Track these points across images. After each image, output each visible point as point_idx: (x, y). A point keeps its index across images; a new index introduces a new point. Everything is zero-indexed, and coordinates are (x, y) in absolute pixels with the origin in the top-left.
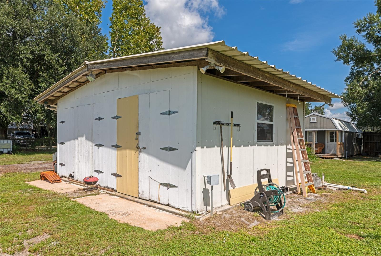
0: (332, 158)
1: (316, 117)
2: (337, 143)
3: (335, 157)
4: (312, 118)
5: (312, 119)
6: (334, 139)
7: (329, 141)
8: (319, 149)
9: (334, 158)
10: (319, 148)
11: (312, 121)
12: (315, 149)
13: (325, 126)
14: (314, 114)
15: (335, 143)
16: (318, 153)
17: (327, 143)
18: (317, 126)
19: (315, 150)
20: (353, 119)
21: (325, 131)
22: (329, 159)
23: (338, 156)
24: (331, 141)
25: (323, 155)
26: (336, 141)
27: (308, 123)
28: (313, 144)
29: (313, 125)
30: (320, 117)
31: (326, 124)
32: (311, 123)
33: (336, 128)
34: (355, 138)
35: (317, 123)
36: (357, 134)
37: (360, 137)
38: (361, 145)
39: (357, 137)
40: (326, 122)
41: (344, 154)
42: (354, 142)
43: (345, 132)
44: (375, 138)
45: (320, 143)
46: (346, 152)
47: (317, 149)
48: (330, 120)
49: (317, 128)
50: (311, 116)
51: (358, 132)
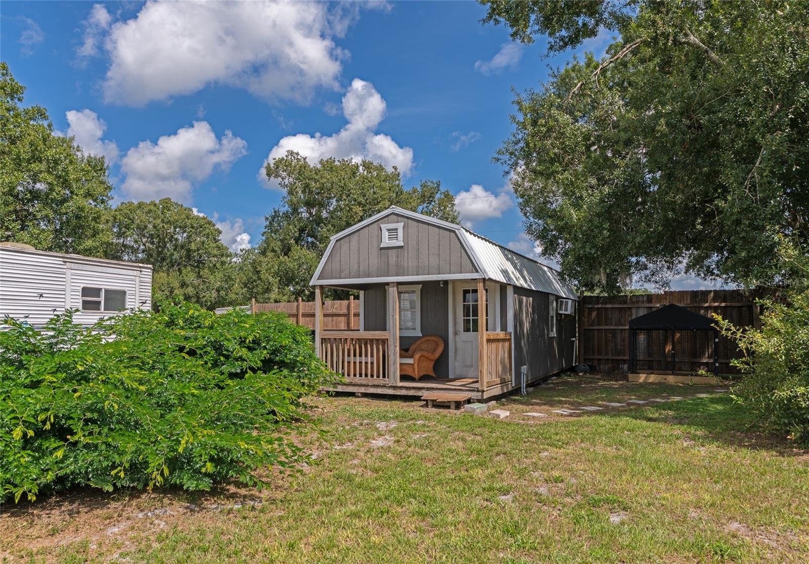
0: (458, 405)
1: (400, 226)
2: (482, 337)
3: (474, 395)
4: (389, 230)
5: (385, 234)
6: (471, 318)
7: (461, 326)
8: (419, 359)
9: (469, 401)
10: (417, 356)
11: (386, 242)
12: (398, 360)
13: (434, 261)
14: (393, 214)
15: (471, 333)
16: (417, 377)
17: (456, 333)
18: (406, 264)
19: (401, 364)
20: (549, 250)
21: (446, 282)
22: (449, 407)
23: (483, 391)
24: (467, 330)
25: (428, 389)
26: (476, 330)
27: (375, 251)
28: (391, 342)
29: (393, 256)
30: (415, 224)
31: (439, 255)
32: (382, 251)
33: (477, 271)
34: (554, 315)
35: (406, 248)
36: (559, 300)
37: (569, 312)
38: (574, 339)
39: (561, 312)
40: (439, 244)
41: (512, 378)
42: (552, 331)
43: (519, 290)
44: (610, 316)
45: (431, 336)
46: (522, 371)
47: (413, 363)
48: (452, 234)
49: (406, 269)
50: (382, 220)
51: (564, 296)
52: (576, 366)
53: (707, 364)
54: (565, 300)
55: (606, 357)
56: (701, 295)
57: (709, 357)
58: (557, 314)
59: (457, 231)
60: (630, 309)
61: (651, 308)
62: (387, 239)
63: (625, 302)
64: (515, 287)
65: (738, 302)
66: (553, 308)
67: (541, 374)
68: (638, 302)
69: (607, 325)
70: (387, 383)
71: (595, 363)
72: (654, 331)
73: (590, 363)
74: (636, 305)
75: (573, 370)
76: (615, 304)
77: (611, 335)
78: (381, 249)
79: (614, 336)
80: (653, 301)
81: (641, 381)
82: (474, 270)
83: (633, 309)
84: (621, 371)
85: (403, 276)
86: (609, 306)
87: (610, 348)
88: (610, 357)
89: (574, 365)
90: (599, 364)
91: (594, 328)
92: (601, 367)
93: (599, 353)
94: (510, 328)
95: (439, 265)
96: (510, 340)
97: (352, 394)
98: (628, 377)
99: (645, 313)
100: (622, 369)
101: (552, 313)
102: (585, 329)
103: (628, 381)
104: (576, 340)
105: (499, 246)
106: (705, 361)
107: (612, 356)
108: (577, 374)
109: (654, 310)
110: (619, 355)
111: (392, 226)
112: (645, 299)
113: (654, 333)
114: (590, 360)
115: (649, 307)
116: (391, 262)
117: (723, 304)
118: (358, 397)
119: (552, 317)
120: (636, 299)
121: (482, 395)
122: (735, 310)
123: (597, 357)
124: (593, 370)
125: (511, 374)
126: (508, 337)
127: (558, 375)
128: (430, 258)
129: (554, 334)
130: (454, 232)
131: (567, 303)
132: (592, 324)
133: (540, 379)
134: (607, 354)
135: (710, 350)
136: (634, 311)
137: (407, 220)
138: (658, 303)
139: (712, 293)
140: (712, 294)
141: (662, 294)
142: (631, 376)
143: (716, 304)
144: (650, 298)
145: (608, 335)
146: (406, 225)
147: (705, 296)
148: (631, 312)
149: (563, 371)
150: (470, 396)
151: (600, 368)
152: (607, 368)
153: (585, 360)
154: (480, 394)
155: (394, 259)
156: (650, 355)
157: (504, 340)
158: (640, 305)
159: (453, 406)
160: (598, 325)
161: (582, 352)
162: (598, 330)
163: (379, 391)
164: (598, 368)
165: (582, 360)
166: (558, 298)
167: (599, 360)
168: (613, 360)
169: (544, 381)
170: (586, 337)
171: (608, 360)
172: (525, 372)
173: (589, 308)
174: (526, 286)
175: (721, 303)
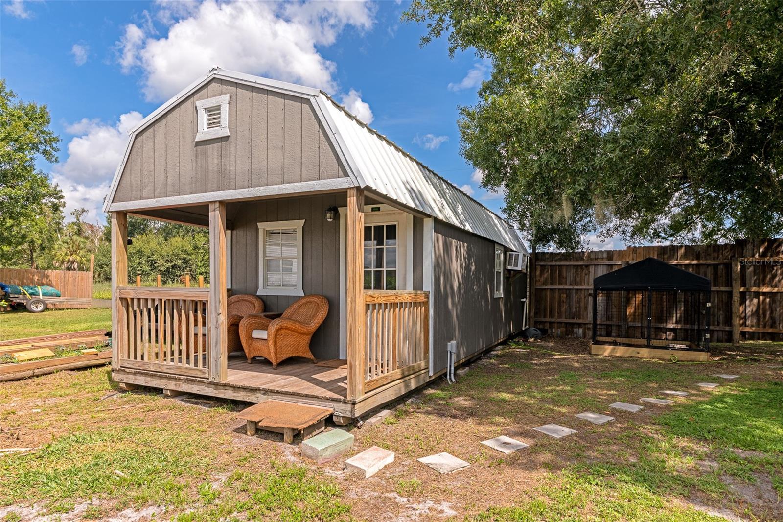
1: (224, 101)
3: (339, 409)
4: (208, 110)
5: (203, 119)
6: (373, 269)
10: (273, 329)
11: (204, 131)
13: (275, 160)
14: (214, 79)
16: (274, 362)
18: (233, 168)
23: (354, 403)
27: (188, 149)
28: (211, 307)
29: (213, 155)
30: (247, 93)
31: (283, 147)
32: (199, 148)
33: (346, 175)
34: (502, 270)
35: (232, 139)
36: (508, 253)
37: (519, 268)
38: (524, 300)
39: (510, 268)
40: (283, 128)
41: (427, 363)
42: (498, 290)
43: (442, 226)
44: (564, 274)
45: (313, 295)
46: (449, 349)
47: (265, 337)
48: (306, 107)
49: (233, 177)
50: (199, 95)
51: (515, 250)
52: (525, 330)
53: (673, 330)
54: (514, 253)
55: (559, 320)
56: (670, 251)
57: (677, 323)
58: (505, 269)
59: (312, 100)
60: (587, 266)
61: (611, 266)
62: (206, 126)
63: (582, 259)
64: (437, 221)
65: (714, 259)
66: (500, 261)
67: (482, 345)
68: (596, 259)
69: (562, 285)
70: (206, 376)
71: (547, 326)
72: (614, 292)
73: (541, 326)
74: (595, 263)
75: (523, 335)
76: (570, 261)
77: (565, 296)
78: (198, 143)
79: (569, 296)
80: (614, 258)
81: (606, 354)
82: (341, 173)
83: (591, 267)
84: (575, 336)
85: (229, 189)
86: (562, 263)
87: (563, 309)
88: (563, 320)
89: (523, 329)
90: (551, 328)
91: (546, 287)
92: (554, 330)
93: (552, 315)
94: (428, 285)
95: (283, 167)
96: (426, 304)
97: (158, 391)
98: (591, 349)
99: (605, 273)
100: (576, 333)
101: (499, 268)
102: (536, 289)
103: (590, 353)
104: (526, 301)
105: (418, 163)
106: (671, 326)
107: (566, 318)
108: (526, 340)
109: (615, 269)
110: (573, 318)
111: (211, 102)
112: (605, 255)
113: (614, 294)
114: (541, 322)
115: (609, 265)
116: (210, 167)
117: (695, 262)
118: (167, 396)
119: (499, 273)
120: (594, 257)
121: (352, 411)
122: (709, 268)
123: (548, 319)
124: (545, 334)
125: (426, 358)
126: (422, 299)
127: (504, 343)
128: (270, 155)
129: (500, 293)
130: (308, 101)
131: (517, 257)
132: (544, 284)
133: (480, 353)
134: (560, 316)
135: (678, 315)
136: (592, 269)
137: (233, 89)
138: (619, 260)
139: (683, 248)
140: (683, 250)
141: (625, 250)
142: (594, 348)
143: (687, 262)
144: (610, 255)
145: (562, 295)
146: (234, 97)
147: (674, 253)
148: (588, 270)
149: (510, 337)
150: (331, 410)
151: (552, 332)
152: (559, 332)
153: (536, 323)
154: (349, 407)
155: (216, 161)
156: (608, 319)
157: (416, 304)
158: (600, 262)
159: (288, 436)
160: (552, 284)
161: (532, 314)
162: (551, 290)
163: (195, 389)
164: (549, 331)
165: (532, 322)
166: (506, 250)
167: (551, 323)
168: (566, 323)
169: (484, 355)
170: (538, 297)
171: (561, 323)
172: (454, 350)
173: (541, 266)
174: (456, 223)
175: (693, 260)
